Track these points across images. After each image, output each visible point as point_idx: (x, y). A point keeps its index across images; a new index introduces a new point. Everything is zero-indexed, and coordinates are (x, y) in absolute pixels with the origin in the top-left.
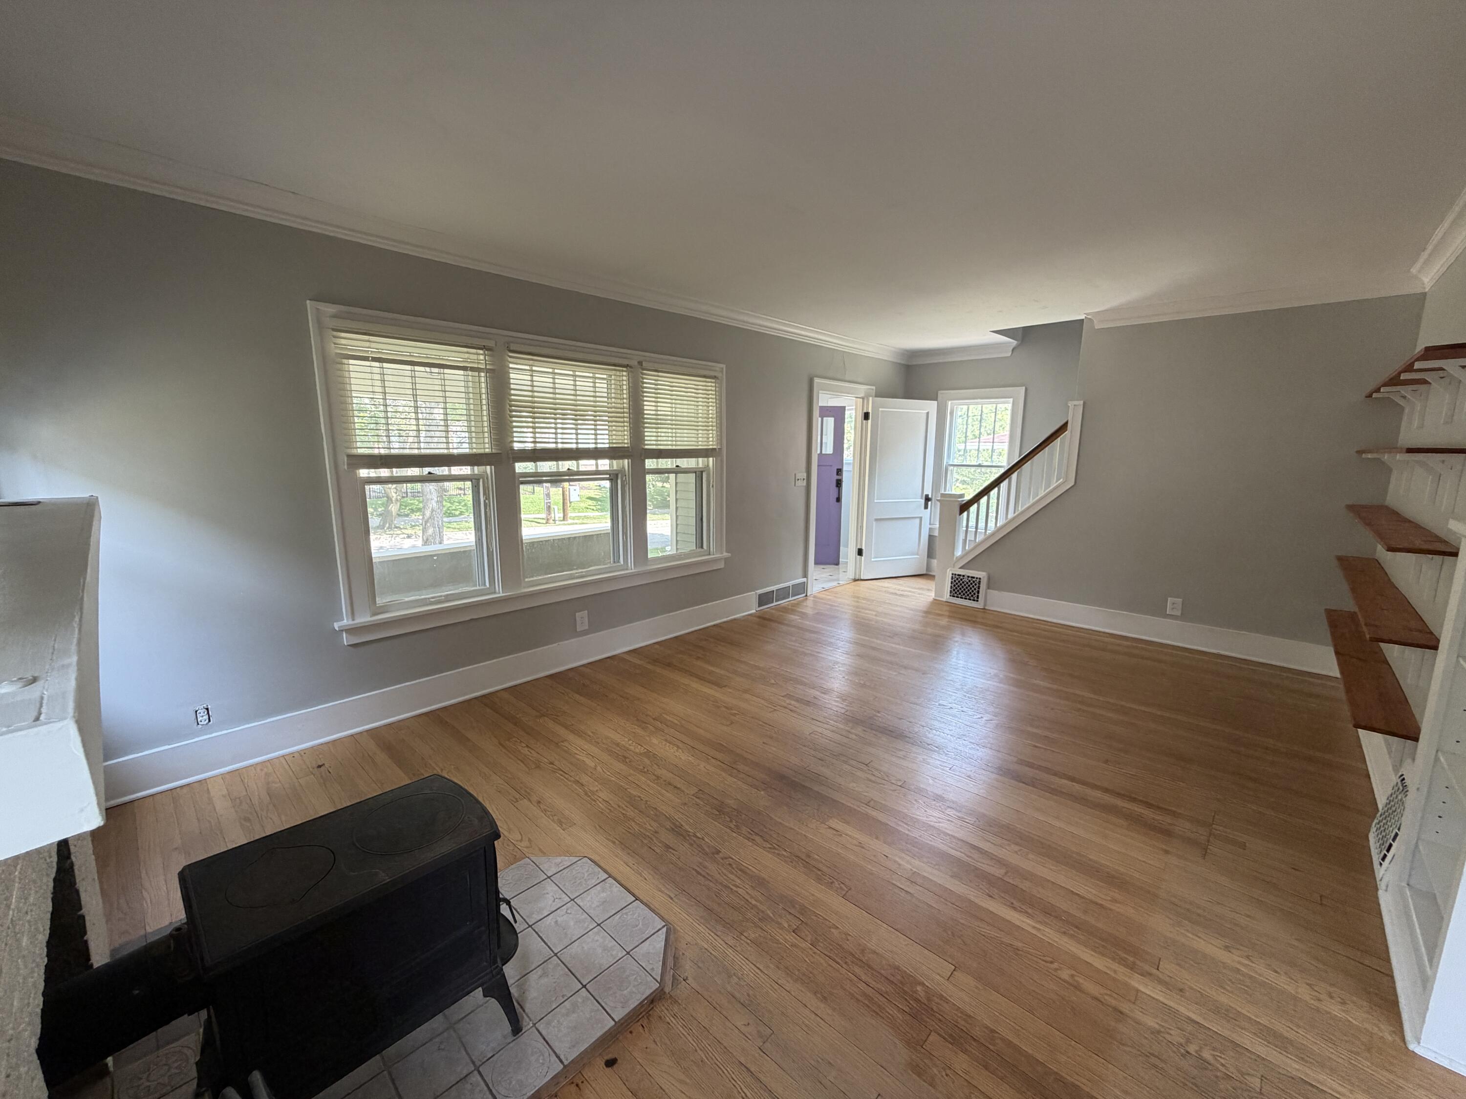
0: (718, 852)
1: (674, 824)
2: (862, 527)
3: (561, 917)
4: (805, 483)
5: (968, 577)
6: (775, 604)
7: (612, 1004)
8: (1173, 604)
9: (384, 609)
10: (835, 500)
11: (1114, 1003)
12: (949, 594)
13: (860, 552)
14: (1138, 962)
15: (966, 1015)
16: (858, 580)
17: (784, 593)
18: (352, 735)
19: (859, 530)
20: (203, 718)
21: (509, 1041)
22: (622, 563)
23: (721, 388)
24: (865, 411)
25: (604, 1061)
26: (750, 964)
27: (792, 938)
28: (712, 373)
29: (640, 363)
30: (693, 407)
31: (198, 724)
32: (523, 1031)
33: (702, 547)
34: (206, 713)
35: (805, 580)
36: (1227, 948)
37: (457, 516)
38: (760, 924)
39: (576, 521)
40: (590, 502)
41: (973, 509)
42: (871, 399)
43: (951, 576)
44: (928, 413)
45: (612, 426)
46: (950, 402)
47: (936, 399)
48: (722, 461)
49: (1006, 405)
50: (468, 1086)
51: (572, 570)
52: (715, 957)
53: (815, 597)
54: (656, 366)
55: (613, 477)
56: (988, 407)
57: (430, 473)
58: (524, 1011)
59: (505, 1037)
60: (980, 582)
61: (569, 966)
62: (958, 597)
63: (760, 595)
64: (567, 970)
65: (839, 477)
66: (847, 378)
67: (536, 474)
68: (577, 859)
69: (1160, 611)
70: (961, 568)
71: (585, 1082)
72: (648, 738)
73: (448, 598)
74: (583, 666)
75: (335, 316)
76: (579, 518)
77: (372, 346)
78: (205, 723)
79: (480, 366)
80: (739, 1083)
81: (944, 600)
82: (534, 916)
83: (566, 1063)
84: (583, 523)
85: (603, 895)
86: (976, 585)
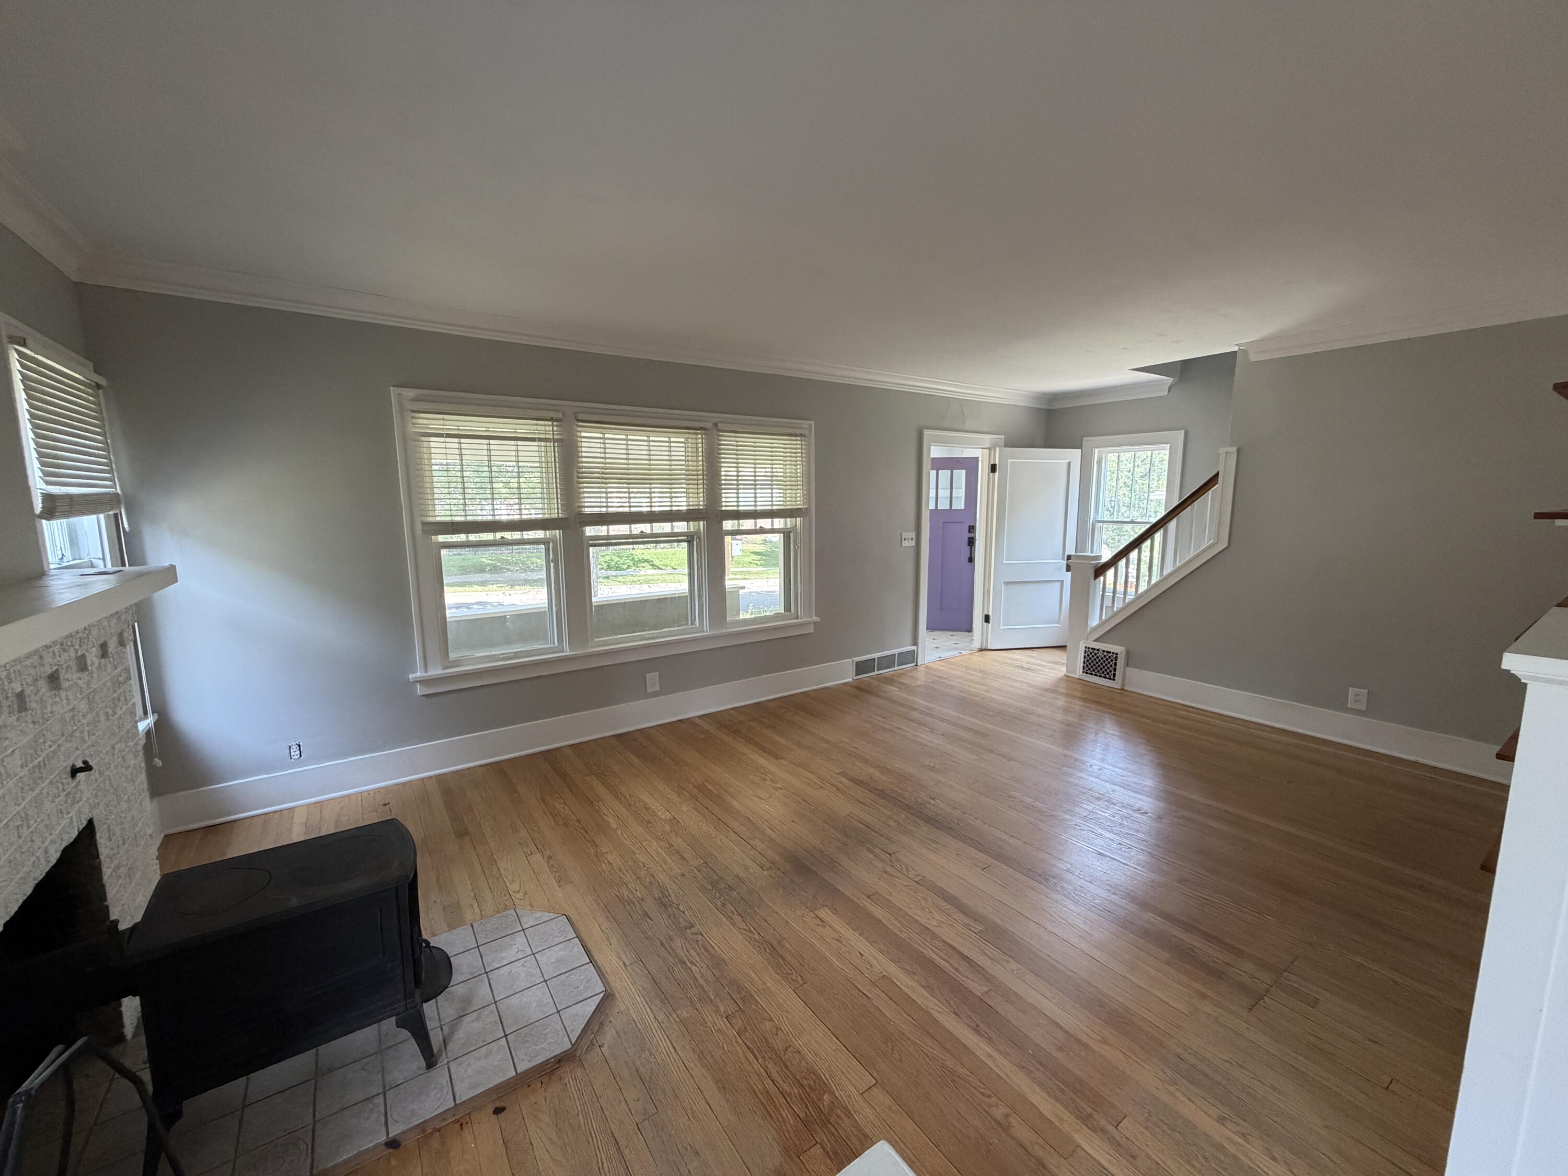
0: (692, 926)
1: (662, 892)
2: (989, 591)
3: (517, 968)
4: (913, 543)
5: (1104, 651)
6: (876, 672)
7: (522, 1057)
8: (1356, 696)
9: (456, 663)
10: (967, 560)
11: (1040, 1153)
12: (1082, 670)
13: (987, 619)
14: (1096, 1116)
15: (863, 1134)
16: (985, 650)
17: (888, 662)
18: (423, 779)
19: (986, 595)
20: (295, 753)
21: (422, 1072)
22: (698, 625)
23: (808, 445)
24: (992, 463)
25: (494, 1107)
26: (668, 1042)
27: (722, 1023)
28: (798, 431)
29: (716, 425)
30: (782, 466)
31: (291, 758)
32: (437, 1066)
33: (790, 611)
34: (298, 748)
35: (914, 648)
36: (1221, 1120)
37: (625, 570)
38: (698, 1005)
39: (738, 576)
40: (755, 557)
41: (1110, 573)
42: (998, 449)
43: (1084, 649)
44: (1069, 464)
45: (689, 489)
46: (1096, 450)
47: (1080, 447)
48: (810, 522)
49: (1163, 452)
50: (371, 1106)
51: (644, 631)
52: (639, 1030)
53: (927, 667)
54: (734, 427)
55: (689, 539)
56: (1143, 454)
57: (502, 538)
58: (445, 1048)
59: (419, 1068)
60: (1116, 658)
61: (501, 1014)
62: (1092, 674)
63: (857, 663)
64: (498, 1018)
65: (972, 535)
66: (967, 427)
67: (608, 537)
68: (556, 915)
69: (1339, 703)
70: (1096, 640)
71: (469, 1123)
72: (679, 806)
73: (516, 655)
74: (652, 727)
75: (415, 400)
76: (741, 573)
77: (446, 424)
78: (297, 757)
79: (547, 437)
80: (602, 1154)
81: (1077, 677)
82: (494, 964)
83: (458, 1102)
84: (744, 579)
85: (562, 953)
86: (1112, 661)
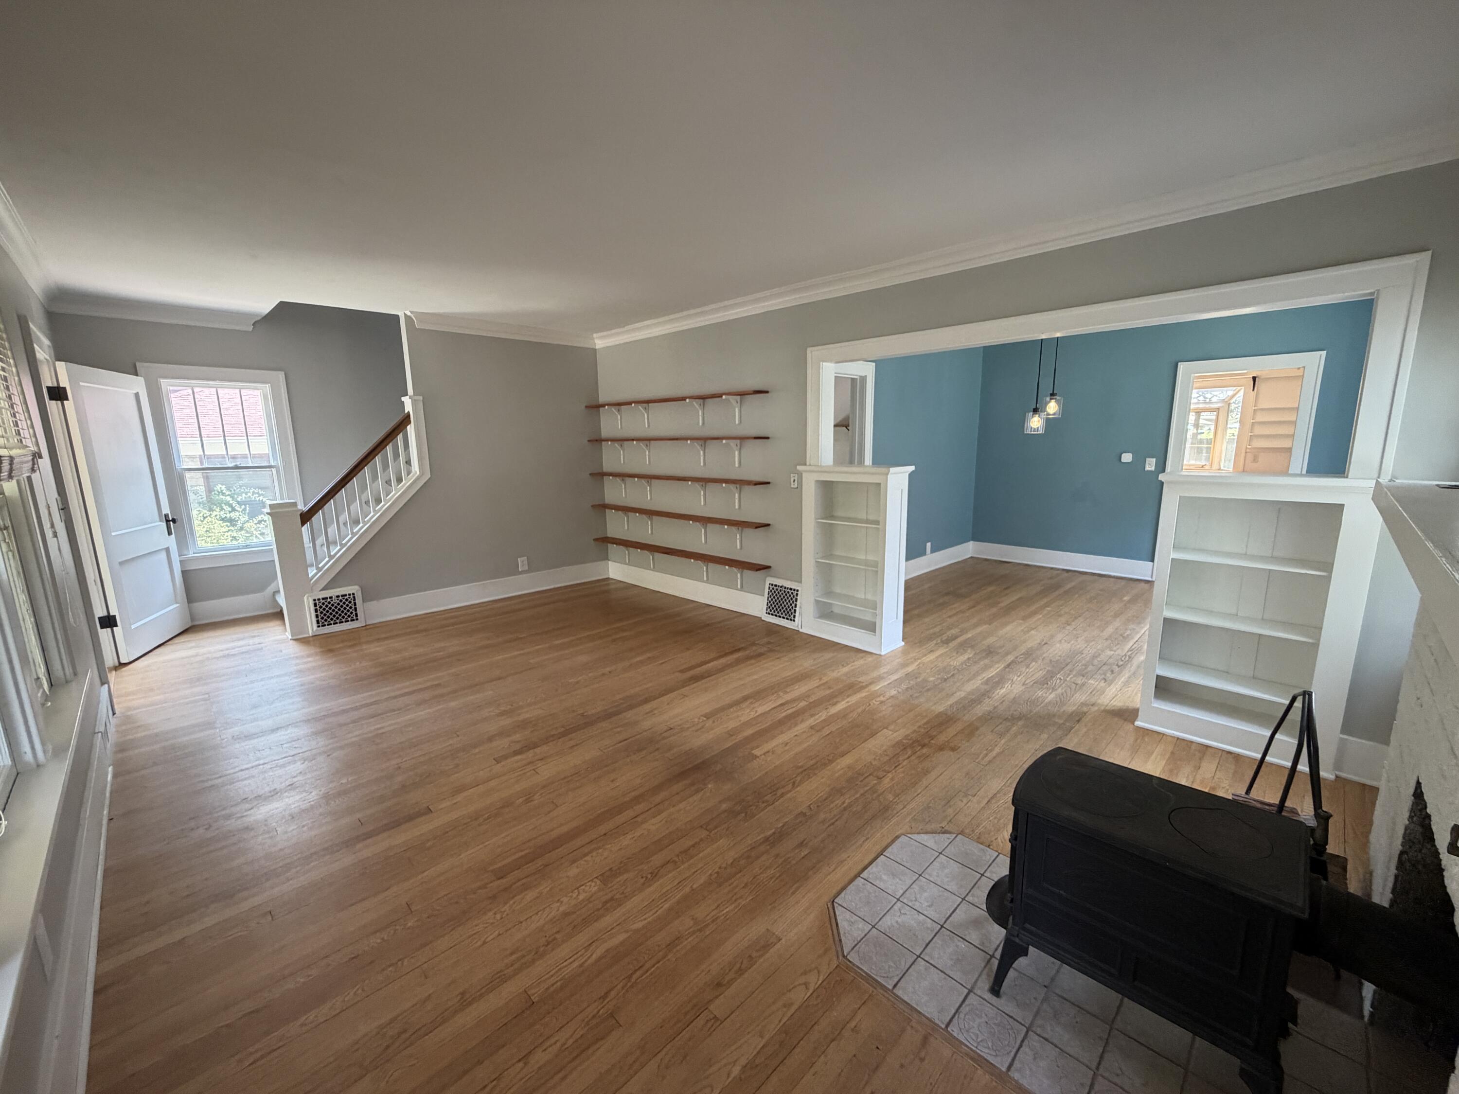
0: (801, 813)
2: (99, 580)
3: (922, 904)
12: (314, 625)
13: (107, 621)
16: (119, 666)
42: (61, 364)
43: (312, 602)
44: (137, 395)
46: (162, 381)
60: (354, 597)
62: (329, 624)
70: (322, 590)
81: (309, 634)
85: (885, 877)
86: (350, 602)
